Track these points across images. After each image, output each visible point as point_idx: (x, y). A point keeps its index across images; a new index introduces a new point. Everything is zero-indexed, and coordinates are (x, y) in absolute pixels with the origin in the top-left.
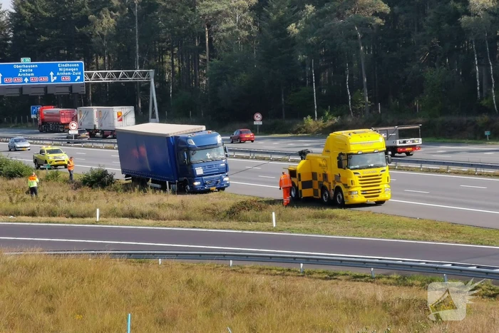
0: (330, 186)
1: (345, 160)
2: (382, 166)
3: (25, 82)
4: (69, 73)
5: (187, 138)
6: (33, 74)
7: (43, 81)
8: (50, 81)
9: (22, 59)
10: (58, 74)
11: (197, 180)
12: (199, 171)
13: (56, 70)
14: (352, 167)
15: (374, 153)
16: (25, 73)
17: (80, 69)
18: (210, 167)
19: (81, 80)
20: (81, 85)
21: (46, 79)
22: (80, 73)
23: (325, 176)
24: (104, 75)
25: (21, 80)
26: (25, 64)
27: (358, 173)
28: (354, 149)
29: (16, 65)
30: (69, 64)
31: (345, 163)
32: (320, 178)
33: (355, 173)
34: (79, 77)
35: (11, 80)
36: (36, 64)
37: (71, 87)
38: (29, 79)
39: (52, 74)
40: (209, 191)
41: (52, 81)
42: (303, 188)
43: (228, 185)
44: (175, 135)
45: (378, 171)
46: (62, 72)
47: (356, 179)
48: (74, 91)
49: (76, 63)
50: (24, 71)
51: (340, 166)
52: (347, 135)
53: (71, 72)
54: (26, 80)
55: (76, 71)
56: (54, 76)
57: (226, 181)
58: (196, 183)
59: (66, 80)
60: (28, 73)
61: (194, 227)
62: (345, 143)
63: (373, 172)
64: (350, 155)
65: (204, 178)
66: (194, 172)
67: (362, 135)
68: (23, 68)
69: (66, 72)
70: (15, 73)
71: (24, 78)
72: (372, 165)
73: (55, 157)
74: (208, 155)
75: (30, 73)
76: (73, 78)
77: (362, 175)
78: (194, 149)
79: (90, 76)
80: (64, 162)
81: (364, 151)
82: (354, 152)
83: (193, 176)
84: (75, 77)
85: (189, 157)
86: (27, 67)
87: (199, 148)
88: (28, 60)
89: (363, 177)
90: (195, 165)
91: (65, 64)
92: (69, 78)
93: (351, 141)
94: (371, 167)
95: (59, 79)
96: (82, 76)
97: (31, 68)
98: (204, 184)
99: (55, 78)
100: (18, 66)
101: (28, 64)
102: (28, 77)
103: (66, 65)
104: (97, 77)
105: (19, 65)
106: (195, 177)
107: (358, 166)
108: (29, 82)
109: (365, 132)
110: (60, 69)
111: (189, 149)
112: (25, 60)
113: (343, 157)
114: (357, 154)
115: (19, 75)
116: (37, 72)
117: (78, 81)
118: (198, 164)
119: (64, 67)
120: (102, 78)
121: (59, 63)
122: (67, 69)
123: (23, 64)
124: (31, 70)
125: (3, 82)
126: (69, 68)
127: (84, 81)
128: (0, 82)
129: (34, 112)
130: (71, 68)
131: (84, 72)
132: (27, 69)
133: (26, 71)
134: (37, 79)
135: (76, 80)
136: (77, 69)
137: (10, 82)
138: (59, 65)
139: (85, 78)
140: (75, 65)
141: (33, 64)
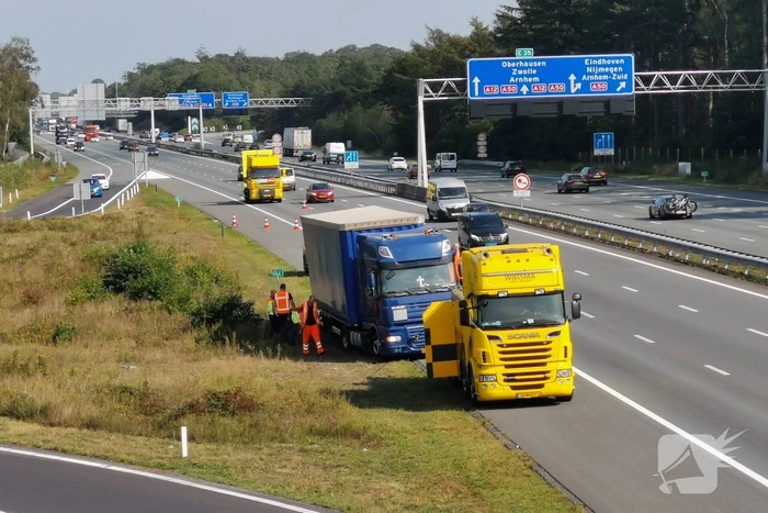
3: (521, 94)
4: (606, 77)
6: (536, 79)
7: (556, 90)
8: (568, 90)
9: (518, 51)
10: (584, 78)
13: (580, 70)
16: (522, 76)
17: (627, 69)
19: (628, 88)
20: (628, 100)
21: (562, 87)
22: (626, 76)
24: (673, 80)
25: (514, 89)
26: (523, 61)
29: (506, 63)
30: (606, 58)
34: (623, 84)
35: (496, 89)
36: (542, 61)
37: (607, 102)
38: (530, 89)
39: (572, 77)
41: (573, 91)
46: (593, 74)
48: (614, 109)
49: (619, 58)
50: (520, 72)
53: (609, 74)
54: (525, 89)
55: (618, 73)
56: (576, 82)
59: (599, 90)
60: (528, 76)
68: (519, 68)
69: (598, 74)
70: (503, 76)
71: (520, 85)
75: (532, 76)
76: (613, 85)
79: (647, 80)
84: (617, 83)
86: (526, 64)
88: (528, 53)
91: (597, 59)
92: (605, 86)
95: (586, 86)
96: (629, 82)
97: (533, 68)
99: (579, 85)
100: (509, 65)
101: (528, 61)
102: (529, 85)
103: (600, 62)
104: (659, 84)
105: (511, 61)
108: (528, 93)
110: (589, 70)
112: (522, 53)
115: (512, 80)
116: (545, 75)
117: (622, 91)
119: (595, 65)
120: (669, 85)
121: (587, 58)
122: (601, 69)
123: (519, 61)
124: (535, 72)
125: (481, 94)
126: (604, 66)
127: (634, 92)
128: (477, 94)
129: (601, 143)
130: (609, 66)
131: (634, 74)
132: (526, 68)
133: (525, 72)
134: (543, 88)
135: (618, 90)
136: (621, 69)
137: (494, 92)
138: (586, 61)
139: (637, 84)
140: (617, 62)
141: (537, 60)
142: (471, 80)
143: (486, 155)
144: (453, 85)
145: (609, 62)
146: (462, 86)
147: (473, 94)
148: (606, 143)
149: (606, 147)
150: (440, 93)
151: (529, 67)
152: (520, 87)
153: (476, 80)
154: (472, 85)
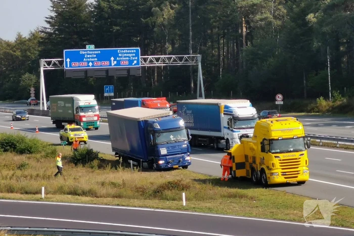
0: (257, 167)
1: (268, 145)
2: (301, 151)
3: (89, 66)
4: (128, 58)
5: (154, 122)
6: (96, 59)
7: (105, 65)
8: (111, 65)
9: (87, 46)
10: (118, 59)
11: (162, 159)
12: (164, 151)
13: (116, 55)
14: (274, 151)
15: (293, 138)
16: (89, 58)
17: (137, 55)
18: (173, 147)
19: (138, 63)
20: (138, 69)
21: (107, 63)
22: (136, 58)
23: (254, 158)
24: (157, 60)
25: (86, 64)
26: (90, 51)
27: (278, 157)
28: (275, 135)
29: (82, 52)
30: (128, 50)
31: (267, 147)
32: (250, 160)
33: (276, 157)
34: (135, 62)
35: (77, 64)
36: (99, 51)
37: (128, 70)
38: (93, 63)
39: (112, 59)
40: (172, 169)
41: (113, 65)
42: (236, 169)
43: (190, 164)
44: (146, 119)
45: (297, 155)
46: (122, 57)
47: (276, 162)
48: (132, 73)
49: (133, 50)
50: (88, 56)
51: (263, 150)
52: (269, 122)
53: (129, 57)
54: (91, 64)
55: (133, 56)
56: (114, 61)
57: (188, 160)
58: (161, 162)
59: (125, 64)
60: (92, 58)
61: (118, 205)
62: (267, 130)
63: (293, 156)
64: (271, 141)
65: (167, 157)
66: (159, 152)
67: (283, 123)
68: (88, 54)
69: (124, 57)
70: (81, 58)
71: (88, 62)
72: (292, 150)
73: (75, 135)
74: (172, 137)
75: (94, 58)
76: (131, 62)
77: (282, 158)
78: (159, 132)
79: (145, 60)
80: (83, 139)
81: (284, 137)
82: (275, 138)
83: (158, 156)
84: (133, 61)
85: (154, 139)
87: (163, 131)
88: (92, 47)
89: (283, 160)
90: (159, 146)
91: (123, 50)
92: (127, 63)
93: (272, 128)
94: (290, 152)
95: (118, 63)
96: (138, 60)
97: (94, 54)
98: (168, 163)
99: (115, 62)
100: (83, 53)
101: (92, 51)
102: (92, 62)
103: (125, 51)
104: (151, 61)
105: (84, 51)
106: (160, 156)
107: (278, 151)
108: (93, 66)
109: (286, 120)
110: (120, 55)
111: (155, 132)
112: (89, 47)
113: (266, 142)
114: (278, 140)
115: (85, 60)
116: (100, 57)
117: (135, 65)
118: (163, 145)
119: (123, 53)
120: (156, 62)
121: (119, 50)
122: (125, 55)
123: (87, 51)
124: (95, 56)
125: (70, 66)
126: (127, 53)
127: (140, 65)
128: (68, 66)
129: (107, 90)
130: (129, 53)
131: (140, 57)
132: (91, 54)
133: (91, 56)
134: (99, 63)
135: (133, 64)
136: (134, 55)
137: (77, 65)
138: (119, 51)
139: (141, 62)
140: (132, 51)
141: (96, 51)
142: (66, 60)
143: (34, 98)
144: (57, 63)
145: (129, 51)
146: (61, 63)
147: (67, 66)
148: (110, 90)
149: (110, 92)
150: (51, 66)
151: (92, 54)
152: (88, 63)
153: (68, 60)
154: (66, 62)
